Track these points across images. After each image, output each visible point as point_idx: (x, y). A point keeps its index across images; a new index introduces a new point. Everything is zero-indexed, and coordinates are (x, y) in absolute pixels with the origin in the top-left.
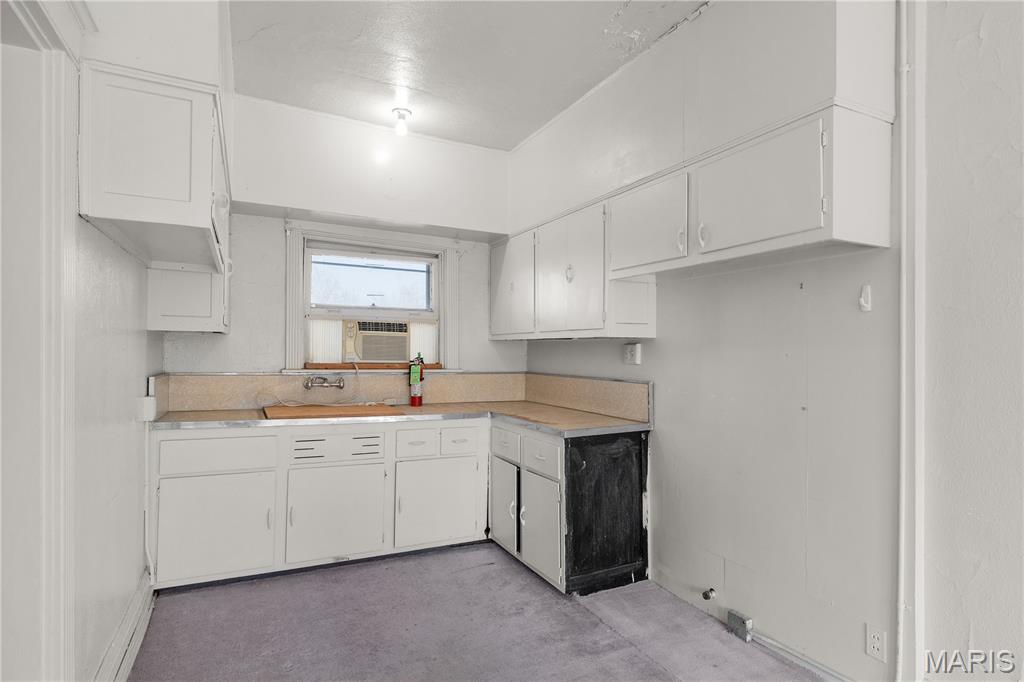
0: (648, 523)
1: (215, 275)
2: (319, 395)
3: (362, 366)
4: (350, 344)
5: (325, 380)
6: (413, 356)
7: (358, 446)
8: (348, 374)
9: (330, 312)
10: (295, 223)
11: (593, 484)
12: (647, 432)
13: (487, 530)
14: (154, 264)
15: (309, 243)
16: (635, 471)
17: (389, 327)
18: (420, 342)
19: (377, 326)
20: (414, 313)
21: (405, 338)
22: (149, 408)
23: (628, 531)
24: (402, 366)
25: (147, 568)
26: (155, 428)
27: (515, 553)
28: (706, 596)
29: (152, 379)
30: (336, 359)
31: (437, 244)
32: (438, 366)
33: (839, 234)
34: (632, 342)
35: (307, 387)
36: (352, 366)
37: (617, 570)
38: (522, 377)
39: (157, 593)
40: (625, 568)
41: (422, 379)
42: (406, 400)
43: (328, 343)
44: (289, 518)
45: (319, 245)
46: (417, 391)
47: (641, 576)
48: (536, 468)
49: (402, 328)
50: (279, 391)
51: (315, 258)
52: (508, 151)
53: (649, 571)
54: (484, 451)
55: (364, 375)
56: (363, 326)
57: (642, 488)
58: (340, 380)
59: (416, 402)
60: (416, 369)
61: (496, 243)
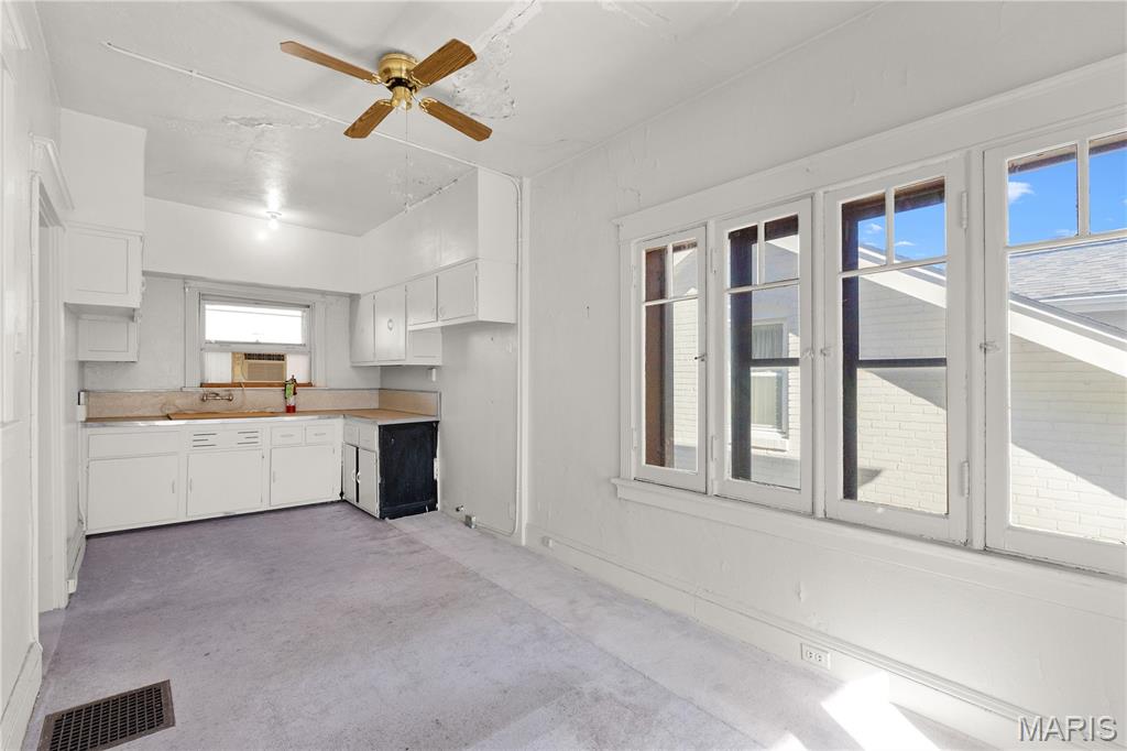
0: (438, 475)
1: (131, 324)
2: (212, 406)
3: (247, 385)
4: (238, 369)
5: (217, 395)
6: (289, 378)
7: (242, 438)
8: (237, 392)
9: (222, 346)
10: (193, 283)
11: (399, 453)
12: (437, 422)
13: (342, 494)
14: (84, 316)
15: (204, 297)
16: (429, 446)
17: (269, 357)
18: (295, 368)
19: (260, 357)
20: (292, 348)
21: (282, 365)
22: (81, 412)
23: (424, 481)
24: (280, 385)
25: (80, 521)
26: (86, 426)
27: (355, 503)
28: (457, 510)
29: (82, 394)
30: (227, 379)
31: (308, 299)
32: (309, 385)
33: (482, 318)
34: (431, 368)
35: (203, 400)
36: (240, 385)
37: (414, 505)
38: (377, 392)
39: (88, 537)
40: (422, 503)
41: (295, 394)
42: (283, 409)
43: (220, 369)
44: (190, 486)
45: (211, 298)
46: (291, 401)
47: (433, 508)
48: (367, 447)
49: (281, 357)
50: (180, 402)
51: (207, 307)
52: (360, 236)
53: (438, 506)
54: (339, 441)
55: (249, 392)
56: (249, 356)
57: (435, 456)
58: (230, 395)
59: (291, 410)
60: (290, 387)
61: (354, 298)
